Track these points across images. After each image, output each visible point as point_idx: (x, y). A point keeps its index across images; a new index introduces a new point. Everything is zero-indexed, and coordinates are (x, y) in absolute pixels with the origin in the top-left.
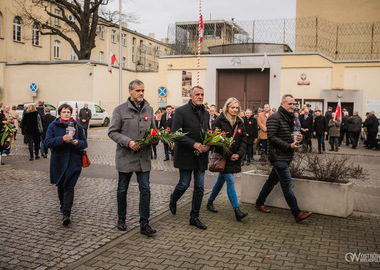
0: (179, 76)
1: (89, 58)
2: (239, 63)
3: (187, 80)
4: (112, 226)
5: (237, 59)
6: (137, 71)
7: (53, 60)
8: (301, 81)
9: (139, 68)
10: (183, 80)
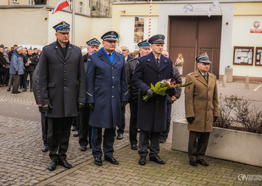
0: (132, 22)
1: (45, 4)
2: (191, 10)
3: (139, 26)
4: (44, 169)
5: (189, 7)
6: (92, 16)
7: (11, 4)
8: (254, 29)
9: (95, 14)
10: (135, 26)
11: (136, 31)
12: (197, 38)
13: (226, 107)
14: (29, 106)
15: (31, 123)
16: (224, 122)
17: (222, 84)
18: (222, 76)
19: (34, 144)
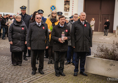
3: (67, 2)
10: (65, 2)
11: (65, 5)
12: (100, 8)
13: (117, 48)
14: (3, 48)
15: (4, 57)
16: (116, 57)
17: (115, 35)
18: (115, 31)
19: (6, 70)
